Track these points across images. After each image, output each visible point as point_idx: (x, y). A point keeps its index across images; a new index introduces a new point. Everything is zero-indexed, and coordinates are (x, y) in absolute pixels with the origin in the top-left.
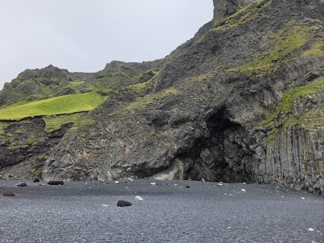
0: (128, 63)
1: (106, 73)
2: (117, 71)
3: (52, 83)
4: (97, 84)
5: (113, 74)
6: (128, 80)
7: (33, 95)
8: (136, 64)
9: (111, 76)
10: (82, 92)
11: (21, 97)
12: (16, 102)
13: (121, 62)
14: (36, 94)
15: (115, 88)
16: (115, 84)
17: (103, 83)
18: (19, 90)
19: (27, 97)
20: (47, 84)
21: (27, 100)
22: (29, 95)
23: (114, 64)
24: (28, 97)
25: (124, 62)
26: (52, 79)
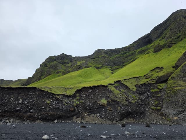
0: (106, 50)
1: (96, 56)
2: (102, 55)
3: (65, 63)
4: (92, 63)
5: (100, 56)
6: (109, 59)
7: (58, 70)
8: (111, 50)
9: (99, 58)
10: (86, 67)
11: (53, 71)
12: (50, 75)
13: (103, 50)
14: (60, 69)
15: (103, 64)
16: (102, 62)
17: (95, 62)
18: (51, 68)
19: (55, 71)
20: (63, 64)
21: (56, 73)
22: (56, 70)
23: (99, 51)
24: (57, 71)
25: (104, 50)
26: (65, 61)
